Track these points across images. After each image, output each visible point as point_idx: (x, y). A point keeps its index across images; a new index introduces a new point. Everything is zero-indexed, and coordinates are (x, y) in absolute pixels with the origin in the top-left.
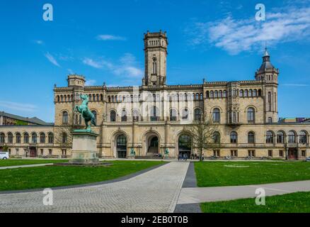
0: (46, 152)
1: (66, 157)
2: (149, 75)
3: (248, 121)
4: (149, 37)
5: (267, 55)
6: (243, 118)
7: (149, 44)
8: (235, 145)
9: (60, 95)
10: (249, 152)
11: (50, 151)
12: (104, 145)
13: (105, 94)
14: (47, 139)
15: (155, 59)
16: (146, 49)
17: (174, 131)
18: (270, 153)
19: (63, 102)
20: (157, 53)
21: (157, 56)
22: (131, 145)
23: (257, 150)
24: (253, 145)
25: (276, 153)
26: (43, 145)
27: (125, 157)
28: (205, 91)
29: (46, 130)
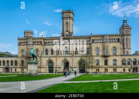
0: (14, 70)
1: (23, 72)
2: (65, 31)
3: (113, 54)
4: (64, 13)
7: (64, 16)
8: (106, 66)
9: (20, 41)
10: (114, 69)
11: (16, 69)
13: (42, 41)
14: (14, 64)
15: (67, 24)
16: (63, 18)
17: (76, 59)
18: (124, 70)
19: (22, 45)
20: (68, 20)
21: (68, 22)
23: (117, 68)
24: (115, 66)
25: (127, 70)
26: (12, 66)
27: (52, 72)
28: (92, 39)
29: (14, 59)
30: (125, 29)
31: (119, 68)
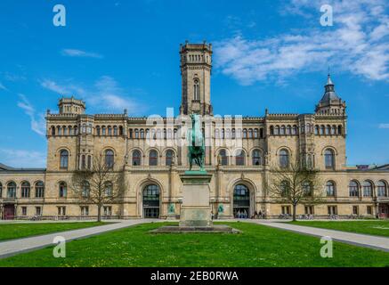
0: (31, 211)
2: (189, 101)
3: (327, 167)
4: (189, 50)
5: (330, 83)
6: (320, 162)
7: (188, 58)
8: (310, 199)
9: (56, 125)
10: (329, 208)
11: (38, 209)
12: (126, 200)
13: (125, 126)
14: (33, 191)
15: (196, 80)
16: (184, 66)
17: (228, 179)
18: (356, 210)
19: (60, 136)
20: (200, 72)
21: (200, 76)
22: (166, 200)
23: (339, 205)
24: (333, 199)
25: (363, 209)
26: (26, 200)
28: (268, 125)
29: (32, 178)
30: (332, 107)
31: (343, 205)
